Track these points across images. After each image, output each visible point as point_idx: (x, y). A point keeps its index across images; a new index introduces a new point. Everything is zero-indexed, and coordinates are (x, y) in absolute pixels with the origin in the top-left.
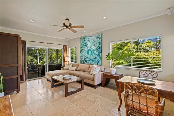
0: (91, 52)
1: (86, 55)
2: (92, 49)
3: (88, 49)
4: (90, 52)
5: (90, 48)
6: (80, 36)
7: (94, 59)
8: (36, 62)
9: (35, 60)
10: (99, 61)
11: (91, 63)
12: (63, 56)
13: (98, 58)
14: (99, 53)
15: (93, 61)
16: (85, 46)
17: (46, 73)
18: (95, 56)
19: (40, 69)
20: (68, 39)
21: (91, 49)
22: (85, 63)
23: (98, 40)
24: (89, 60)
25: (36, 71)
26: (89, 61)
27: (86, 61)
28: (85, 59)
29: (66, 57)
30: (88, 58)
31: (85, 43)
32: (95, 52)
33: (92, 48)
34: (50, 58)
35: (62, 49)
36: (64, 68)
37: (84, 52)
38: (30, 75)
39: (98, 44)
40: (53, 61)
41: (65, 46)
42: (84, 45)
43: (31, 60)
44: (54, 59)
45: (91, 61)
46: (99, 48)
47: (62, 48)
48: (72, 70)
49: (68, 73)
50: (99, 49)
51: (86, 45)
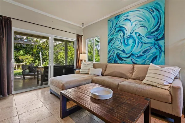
0: (134, 41)
1: (122, 47)
2: (137, 35)
3: (125, 36)
4: (131, 41)
5: (131, 33)
6: (109, 16)
7: (141, 53)
8: (38, 64)
9: (38, 62)
10: (156, 56)
11: (135, 62)
12: (77, 52)
13: (154, 50)
14: (157, 40)
15: (139, 57)
16: (118, 31)
17: (49, 79)
18: (146, 47)
19: (39, 73)
20: (84, 26)
21: (133, 35)
22: (119, 61)
23: (154, 14)
24: (128, 56)
25: (34, 75)
26: (128, 58)
27: (121, 59)
28: (118, 55)
29: (81, 53)
30: (126, 52)
31: (118, 26)
32: (145, 40)
33: (136, 33)
34: (56, 59)
35: (75, 42)
36: (81, 70)
37: (117, 43)
38: (25, 81)
39: (153, 22)
40: (60, 62)
41: (79, 37)
42: (117, 29)
43: (31, 61)
44: (60, 60)
45: (134, 57)
46: (157, 30)
47: (75, 39)
48: (95, 75)
49: (91, 80)
50: (157, 33)
51: (121, 30)
